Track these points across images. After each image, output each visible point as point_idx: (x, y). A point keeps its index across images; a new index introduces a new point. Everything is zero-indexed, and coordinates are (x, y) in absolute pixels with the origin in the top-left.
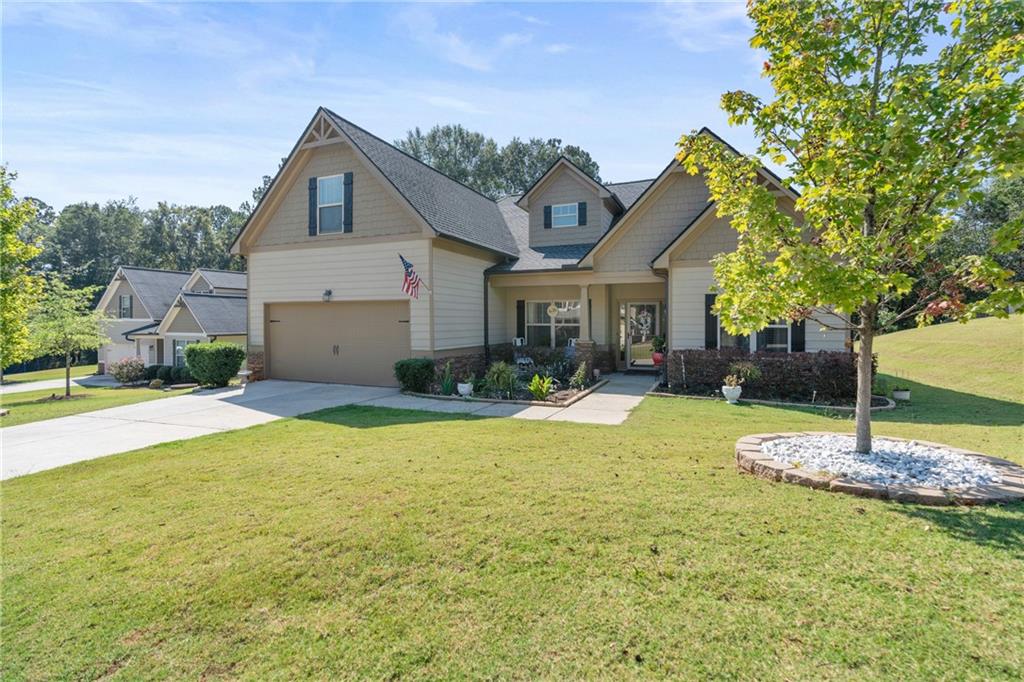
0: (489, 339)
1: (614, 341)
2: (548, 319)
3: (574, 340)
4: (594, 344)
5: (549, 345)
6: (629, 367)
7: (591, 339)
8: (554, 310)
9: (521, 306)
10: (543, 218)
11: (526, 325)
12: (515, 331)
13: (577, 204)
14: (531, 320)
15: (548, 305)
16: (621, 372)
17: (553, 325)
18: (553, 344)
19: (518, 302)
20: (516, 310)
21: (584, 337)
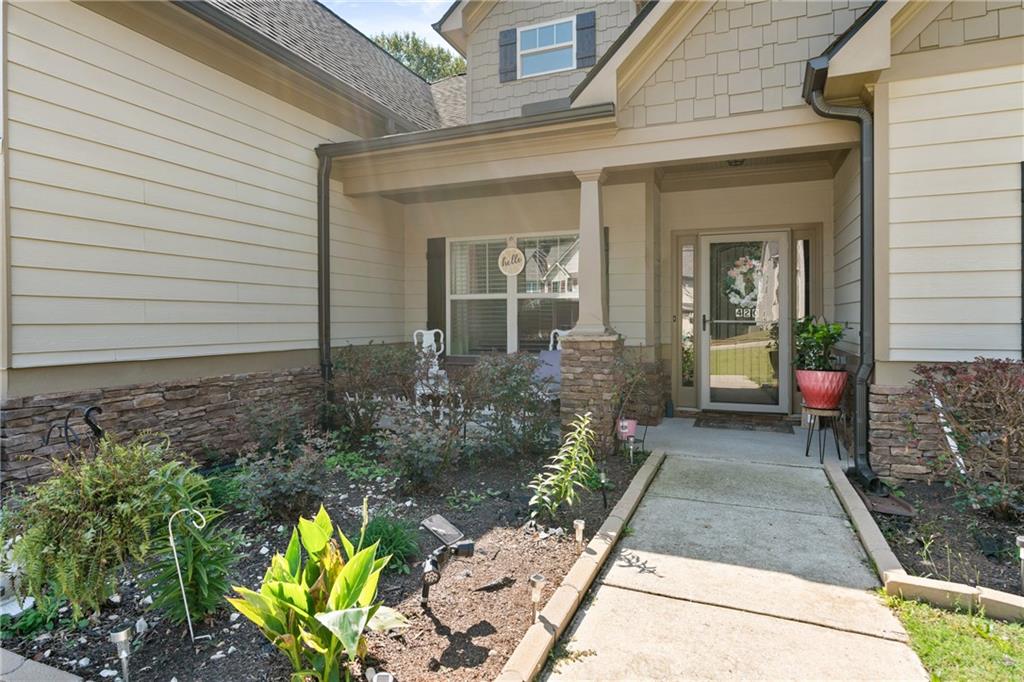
0: (334, 333)
1: (666, 339)
2: (500, 283)
3: (563, 334)
4: (619, 344)
5: (503, 349)
6: (706, 403)
7: (609, 331)
8: (515, 258)
9: (436, 252)
10: (496, 58)
11: (449, 297)
12: (423, 315)
13: (574, 19)
14: (459, 288)
15: (497, 249)
16: (685, 415)
17: (512, 297)
18: (512, 345)
19: (431, 242)
20: (425, 263)
21: (588, 326)
